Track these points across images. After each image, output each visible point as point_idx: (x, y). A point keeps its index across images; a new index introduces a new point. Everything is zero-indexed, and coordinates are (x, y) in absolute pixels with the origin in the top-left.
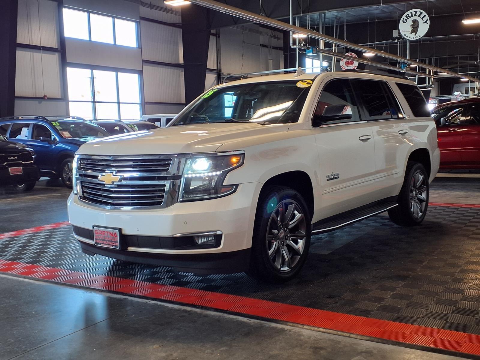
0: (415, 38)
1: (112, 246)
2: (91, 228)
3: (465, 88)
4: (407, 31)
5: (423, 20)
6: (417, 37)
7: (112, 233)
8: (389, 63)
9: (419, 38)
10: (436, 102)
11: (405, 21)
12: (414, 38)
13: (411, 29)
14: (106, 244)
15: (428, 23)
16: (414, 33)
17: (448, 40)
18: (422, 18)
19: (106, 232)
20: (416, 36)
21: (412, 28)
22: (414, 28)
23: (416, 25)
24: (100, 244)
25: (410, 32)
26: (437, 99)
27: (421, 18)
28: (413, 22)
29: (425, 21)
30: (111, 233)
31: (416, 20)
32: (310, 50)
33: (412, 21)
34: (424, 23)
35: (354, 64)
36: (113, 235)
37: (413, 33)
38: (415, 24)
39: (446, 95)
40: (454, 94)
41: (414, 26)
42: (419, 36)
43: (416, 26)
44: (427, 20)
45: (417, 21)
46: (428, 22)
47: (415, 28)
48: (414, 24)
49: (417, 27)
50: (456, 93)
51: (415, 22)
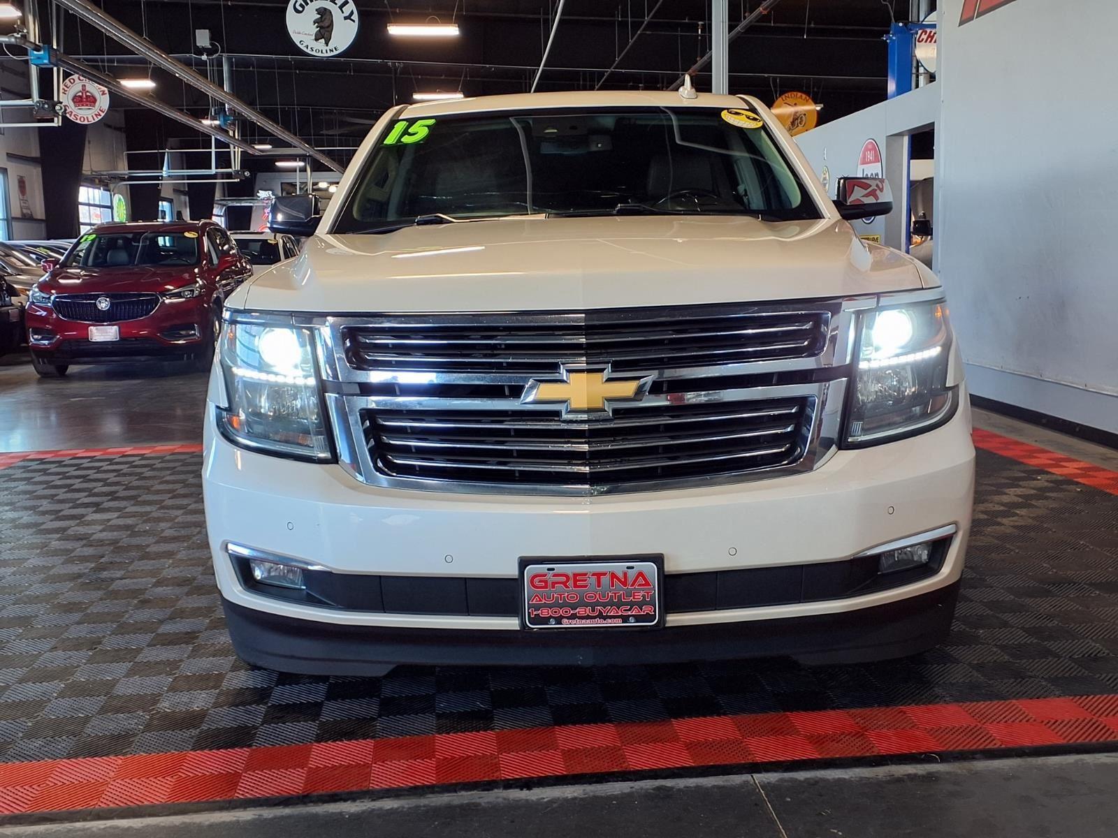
0: (327, 52)
1: (620, 620)
2: (513, 571)
3: (282, 183)
4: (306, 34)
5: (343, 12)
6: (331, 51)
7: (625, 574)
8: (187, 110)
9: (335, 53)
10: (221, 212)
11: (301, 9)
12: (324, 51)
13: (314, 30)
14: (588, 617)
15: (354, 21)
16: (323, 40)
17: (296, 69)
18: (341, 7)
19: (594, 575)
20: (328, 48)
21: (317, 27)
22: (321, 27)
23: (326, 21)
24: (559, 621)
25: (314, 37)
26: (224, 205)
27: (339, 5)
28: (319, 14)
29: (347, 14)
30: (621, 575)
31: (325, 9)
32: (42, 52)
33: (317, 10)
34: (346, 18)
35: (97, 104)
36: (630, 580)
37: (320, 41)
38: (325, 19)
39: (246, 198)
40: (259, 197)
41: (321, 24)
42: (335, 49)
43: (327, 25)
44: (352, 13)
45: (328, 13)
46: (355, 17)
47: (324, 28)
48: (321, 18)
49: (328, 27)
50: (262, 194)
51: (324, 14)
